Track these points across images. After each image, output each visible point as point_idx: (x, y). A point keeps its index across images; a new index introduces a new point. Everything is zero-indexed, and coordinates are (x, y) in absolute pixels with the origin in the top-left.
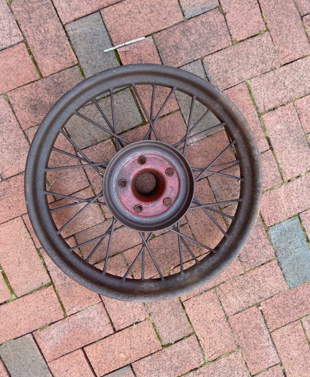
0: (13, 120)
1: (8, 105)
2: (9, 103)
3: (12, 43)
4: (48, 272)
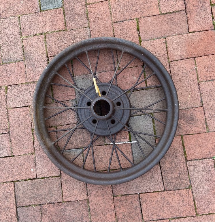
0: (207, 115)
1: (208, 124)
2: (207, 126)
3: (195, 161)
4: (212, 13)
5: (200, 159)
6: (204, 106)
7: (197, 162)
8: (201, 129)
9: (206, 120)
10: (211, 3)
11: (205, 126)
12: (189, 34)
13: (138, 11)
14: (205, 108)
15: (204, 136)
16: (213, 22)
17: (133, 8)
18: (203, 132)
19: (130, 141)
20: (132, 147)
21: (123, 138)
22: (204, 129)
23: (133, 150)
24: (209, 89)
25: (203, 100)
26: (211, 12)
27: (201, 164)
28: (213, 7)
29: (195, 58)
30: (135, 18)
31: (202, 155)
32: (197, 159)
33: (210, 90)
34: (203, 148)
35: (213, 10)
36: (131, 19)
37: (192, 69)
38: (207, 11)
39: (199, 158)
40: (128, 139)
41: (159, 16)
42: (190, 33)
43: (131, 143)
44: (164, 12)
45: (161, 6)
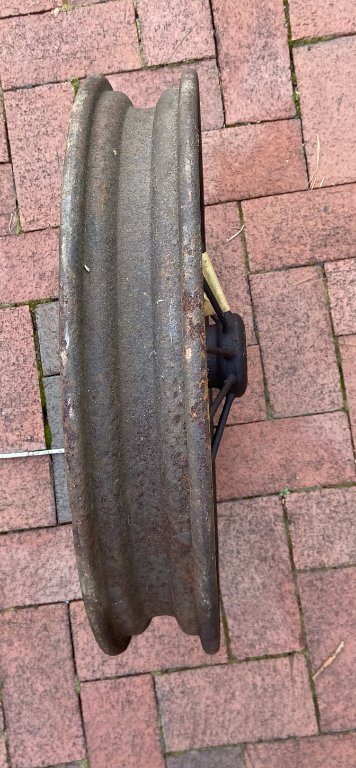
0: (270, 368)
1: (272, 397)
2: (268, 400)
3: (230, 504)
4: (292, 68)
5: (245, 498)
6: (263, 343)
7: (237, 505)
8: (252, 412)
9: (265, 384)
10: (289, 37)
11: (262, 401)
12: (225, 131)
13: (78, 55)
14: (263, 348)
15: (259, 431)
16: (294, 95)
17: (65, 48)
18: (255, 420)
19: (48, 447)
20: (51, 467)
21: (27, 440)
22: (261, 410)
23: (56, 474)
24: (277, 294)
25: (260, 326)
26: (289, 65)
27: (246, 511)
28: (294, 50)
29: (239, 201)
30: (69, 77)
31: (251, 487)
32: (237, 496)
33: (280, 298)
34: (255, 466)
35: (295, 57)
36: (59, 79)
37: (230, 235)
38: (279, 61)
39: (244, 495)
40: (42, 442)
41: (141, 74)
42: (227, 126)
43: (51, 455)
44: (155, 64)
45: (144, 42)
